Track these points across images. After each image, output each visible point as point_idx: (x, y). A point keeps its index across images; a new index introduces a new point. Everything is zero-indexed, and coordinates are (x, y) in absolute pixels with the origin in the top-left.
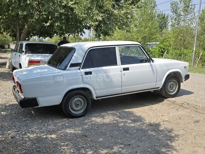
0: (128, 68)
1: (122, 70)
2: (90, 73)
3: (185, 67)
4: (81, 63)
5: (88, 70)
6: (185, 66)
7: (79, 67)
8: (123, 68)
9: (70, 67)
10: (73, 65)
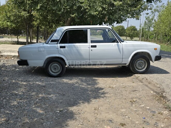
0: (96, 46)
1: (90, 47)
2: (64, 47)
3: (155, 49)
4: (59, 40)
5: (63, 45)
6: (155, 47)
7: (57, 43)
8: (91, 46)
9: (51, 42)
10: (53, 41)
